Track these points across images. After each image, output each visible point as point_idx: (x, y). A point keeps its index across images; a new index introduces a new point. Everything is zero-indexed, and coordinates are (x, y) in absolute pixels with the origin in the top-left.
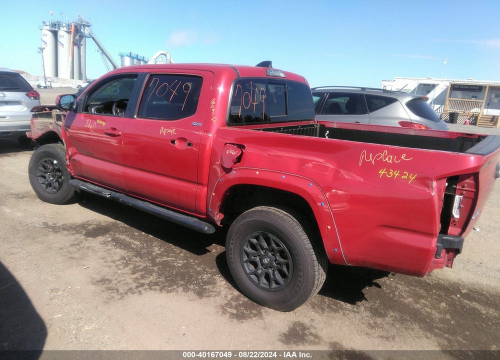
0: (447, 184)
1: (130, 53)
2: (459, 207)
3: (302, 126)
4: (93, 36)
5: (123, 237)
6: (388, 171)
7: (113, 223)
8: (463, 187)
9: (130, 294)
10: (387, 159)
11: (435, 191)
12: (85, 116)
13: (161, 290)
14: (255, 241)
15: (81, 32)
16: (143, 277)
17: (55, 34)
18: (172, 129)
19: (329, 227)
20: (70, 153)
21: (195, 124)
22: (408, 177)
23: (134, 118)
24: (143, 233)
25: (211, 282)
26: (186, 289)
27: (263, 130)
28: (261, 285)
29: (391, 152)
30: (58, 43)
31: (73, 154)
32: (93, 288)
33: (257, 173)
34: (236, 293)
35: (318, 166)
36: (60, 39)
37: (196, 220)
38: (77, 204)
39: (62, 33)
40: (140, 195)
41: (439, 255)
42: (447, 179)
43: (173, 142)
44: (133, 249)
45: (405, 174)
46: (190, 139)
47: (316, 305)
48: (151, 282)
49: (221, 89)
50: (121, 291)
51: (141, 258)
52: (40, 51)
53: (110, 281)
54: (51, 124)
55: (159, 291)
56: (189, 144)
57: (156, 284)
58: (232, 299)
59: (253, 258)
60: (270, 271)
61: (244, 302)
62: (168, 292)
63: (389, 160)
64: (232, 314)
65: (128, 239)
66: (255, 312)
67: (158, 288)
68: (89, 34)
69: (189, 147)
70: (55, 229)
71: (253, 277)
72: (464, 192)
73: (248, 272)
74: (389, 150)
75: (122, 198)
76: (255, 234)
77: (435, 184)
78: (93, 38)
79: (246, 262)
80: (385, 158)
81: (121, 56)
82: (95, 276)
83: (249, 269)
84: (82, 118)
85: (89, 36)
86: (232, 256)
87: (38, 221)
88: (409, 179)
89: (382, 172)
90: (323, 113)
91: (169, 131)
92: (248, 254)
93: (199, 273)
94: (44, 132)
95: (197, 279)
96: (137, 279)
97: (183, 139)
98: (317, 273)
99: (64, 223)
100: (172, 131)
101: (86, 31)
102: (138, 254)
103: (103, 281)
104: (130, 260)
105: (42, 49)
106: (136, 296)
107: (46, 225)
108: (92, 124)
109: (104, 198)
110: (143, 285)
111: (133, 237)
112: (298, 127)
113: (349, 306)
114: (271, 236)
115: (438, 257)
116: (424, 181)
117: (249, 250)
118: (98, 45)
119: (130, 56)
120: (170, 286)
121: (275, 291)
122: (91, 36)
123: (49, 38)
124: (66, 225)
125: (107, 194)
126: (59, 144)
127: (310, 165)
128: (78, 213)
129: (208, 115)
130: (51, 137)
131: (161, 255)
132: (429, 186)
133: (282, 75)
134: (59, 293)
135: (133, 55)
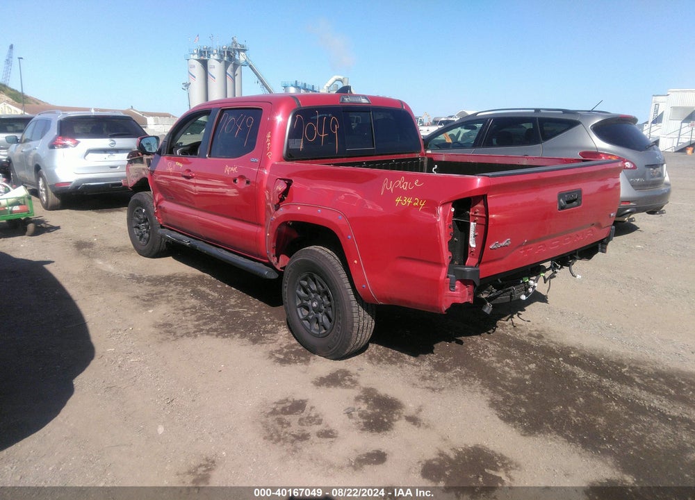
0: (453, 210)
1: (296, 82)
2: (475, 236)
3: (396, 160)
4: (250, 63)
5: (203, 289)
6: (403, 199)
7: (200, 276)
8: (476, 213)
9: (185, 337)
10: (403, 186)
11: (442, 216)
12: (168, 159)
13: (217, 336)
14: (305, 283)
15: (235, 60)
16: (205, 324)
17: (204, 64)
18: (234, 167)
19: (356, 262)
20: (157, 199)
21: (253, 160)
22: (419, 204)
23: (206, 158)
24: (227, 286)
25: (274, 332)
26: (243, 336)
27: (335, 165)
28: (312, 331)
29: (408, 179)
30: (209, 75)
31: (160, 200)
32: (152, 330)
33: (299, 208)
34: (294, 342)
35: (350, 198)
36: (210, 70)
37: (261, 265)
38: (171, 257)
39: (213, 62)
40: (215, 241)
41: (453, 287)
42: (451, 203)
43: (235, 181)
44: (208, 299)
45: (416, 201)
46: (248, 177)
47: (374, 356)
48: (211, 328)
49: (279, 119)
50: (178, 334)
51: (213, 308)
52: (184, 87)
53: (171, 325)
54: (144, 169)
55: (215, 336)
56: (248, 182)
57: (216, 330)
58: (285, 347)
59: (305, 302)
60: (320, 315)
61: (297, 350)
62: (224, 337)
63: (404, 187)
64: (278, 359)
65: (208, 291)
66: (303, 358)
67: (215, 333)
68: (246, 61)
69: (248, 185)
70: (139, 280)
71: (306, 322)
72: (477, 218)
73: (301, 317)
74: (406, 177)
75: (201, 245)
76: (304, 275)
77: (440, 210)
78: (250, 66)
79: (300, 306)
80: (402, 184)
81: (285, 87)
82: (158, 321)
83: (302, 314)
84: (165, 160)
85: (245, 63)
86: (287, 301)
87: (124, 272)
88: (419, 206)
89: (398, 200)
90: (483, 146)
91: (232, 169)
92: (300, 297)
93: (265, 323)
94: (138, 179)
95: (260, 327)
96: (199, 325)
97: (242, 177)
98: (355, 315)
99: (150, 275)
100: (234, 169)
101: (241, 58)
102: (212, 304)
103: (165, 325)
104: (200, 309)
105: (187, 85)
106: (190, 339)
107: (132, 277)
108: (172, 167)
109: (184, 246)
110: (202, 330)
111: (215, 289)
112: (391, 161)
113: (412, 359)
114: (316, 276)
115: (452, 289)
116: (431, 207)
117: (302, 293)
118: (257, 74)
119: (296, 86)
120: (227, 333)
121: (325, 336)
122: (247, 64)
123: (197, 69)
124: (151, 276)
125: (186, 241)
126: (148, 192)
127: (343, 197)
128: (170, 266)
129: (265, 150)
130: (143, 185)
131: (234, 306)
132: (435, 212)
133: (364, 101)
134: (120, 332)
135: (299, 85)
